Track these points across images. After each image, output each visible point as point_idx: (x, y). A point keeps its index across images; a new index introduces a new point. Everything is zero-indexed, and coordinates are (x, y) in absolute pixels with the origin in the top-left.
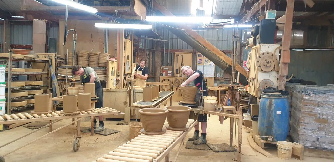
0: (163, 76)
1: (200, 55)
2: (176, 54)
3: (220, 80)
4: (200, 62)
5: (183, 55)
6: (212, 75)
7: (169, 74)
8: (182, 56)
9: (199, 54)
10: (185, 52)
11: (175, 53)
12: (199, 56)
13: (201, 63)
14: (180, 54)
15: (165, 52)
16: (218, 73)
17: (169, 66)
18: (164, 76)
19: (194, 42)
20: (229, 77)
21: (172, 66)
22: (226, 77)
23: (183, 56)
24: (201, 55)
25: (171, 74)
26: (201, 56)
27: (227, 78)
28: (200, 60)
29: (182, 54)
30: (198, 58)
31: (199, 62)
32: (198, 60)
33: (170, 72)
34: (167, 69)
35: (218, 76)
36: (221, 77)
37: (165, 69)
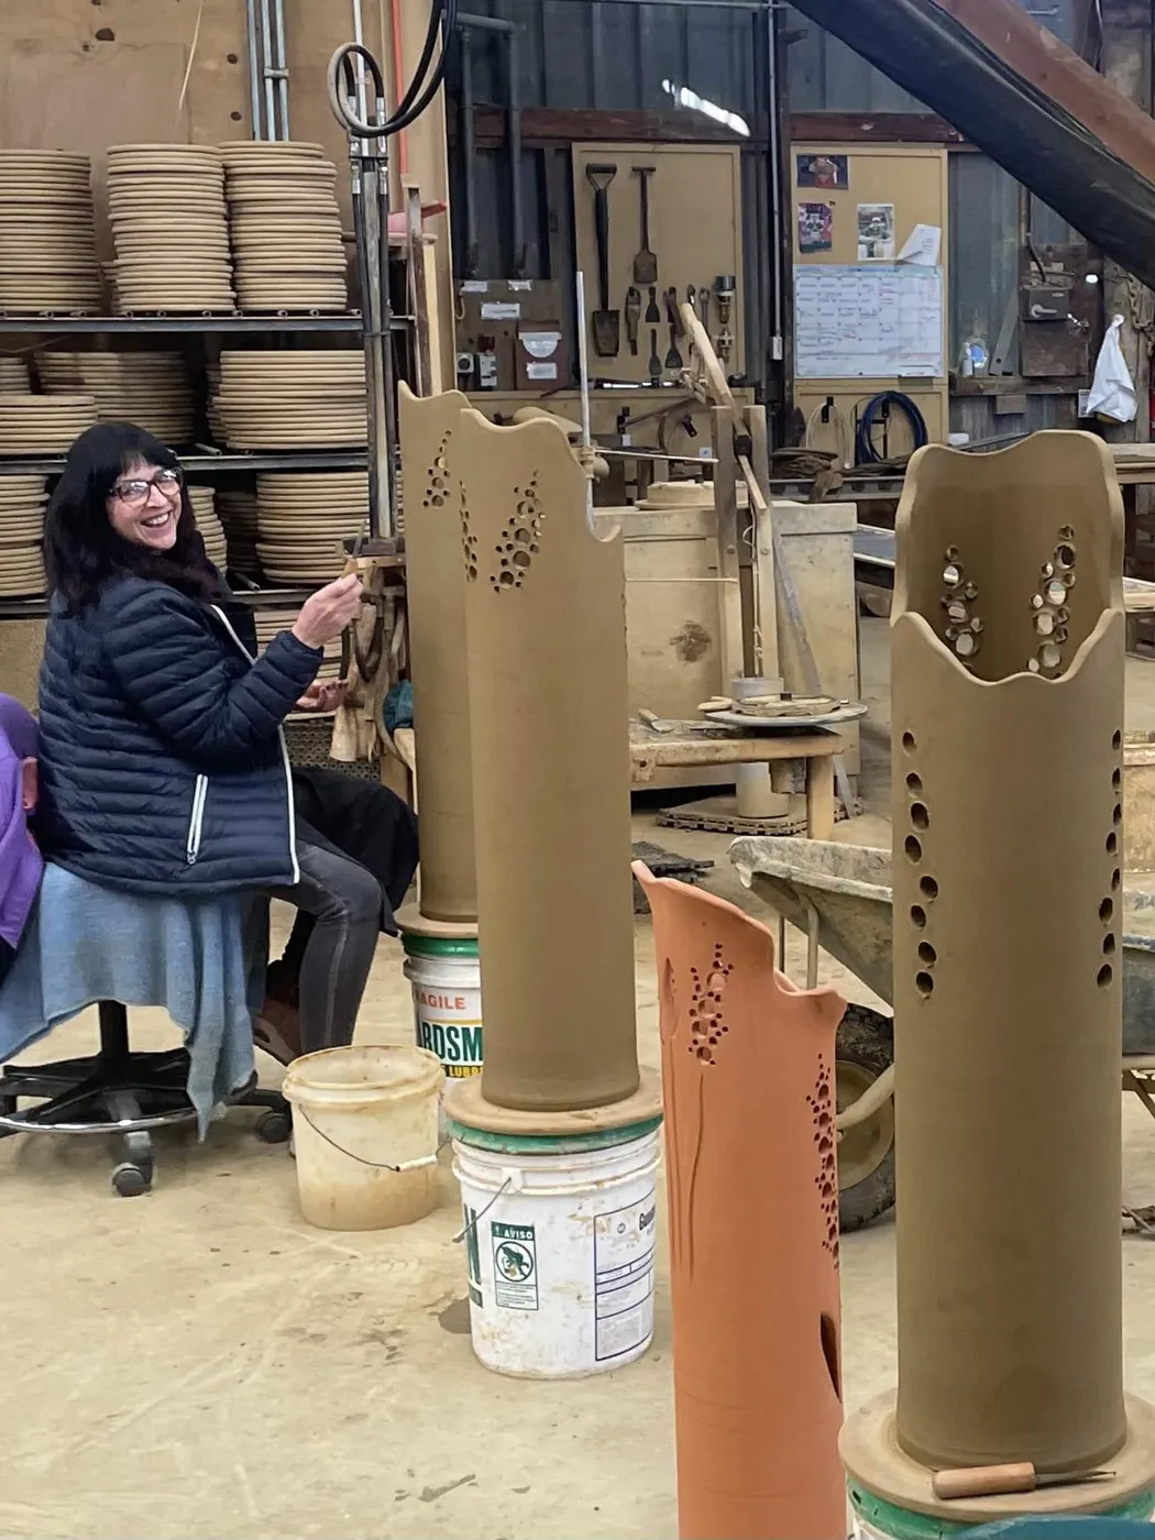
0: (485, 383)
1: (812, 168)
2: (583, 155)
3: (992, 399)
4: (815, 236)
5: (653, 170)
6: (927, 355)
7: (530, 367)
8: (643, 174)
9: (800, 158)
10: (674, 134)
11: (576, 147)
12: (807, 178)
13: (828, 245)
14: (624, 155)
15: (476, 137)
16: (971, 333)
17: (527, 285)
18: (493, 382)
19: (931, 37)
20: (1062, 370)
21: (557, 285)
22: (1041, 374)
23: (651, 181)
24: (821, 171)
25: (553, 366)
26: (823, 178)
27: (1045, 380)
28: (815, 218)
29: (643, 162)
30: (800, 195)
31: (806, 241)
32: (798, 213)
33: (540, 343)
34: (512, 311)
35: (976, 360)
36: (997, 369)
37: (489, 311)
